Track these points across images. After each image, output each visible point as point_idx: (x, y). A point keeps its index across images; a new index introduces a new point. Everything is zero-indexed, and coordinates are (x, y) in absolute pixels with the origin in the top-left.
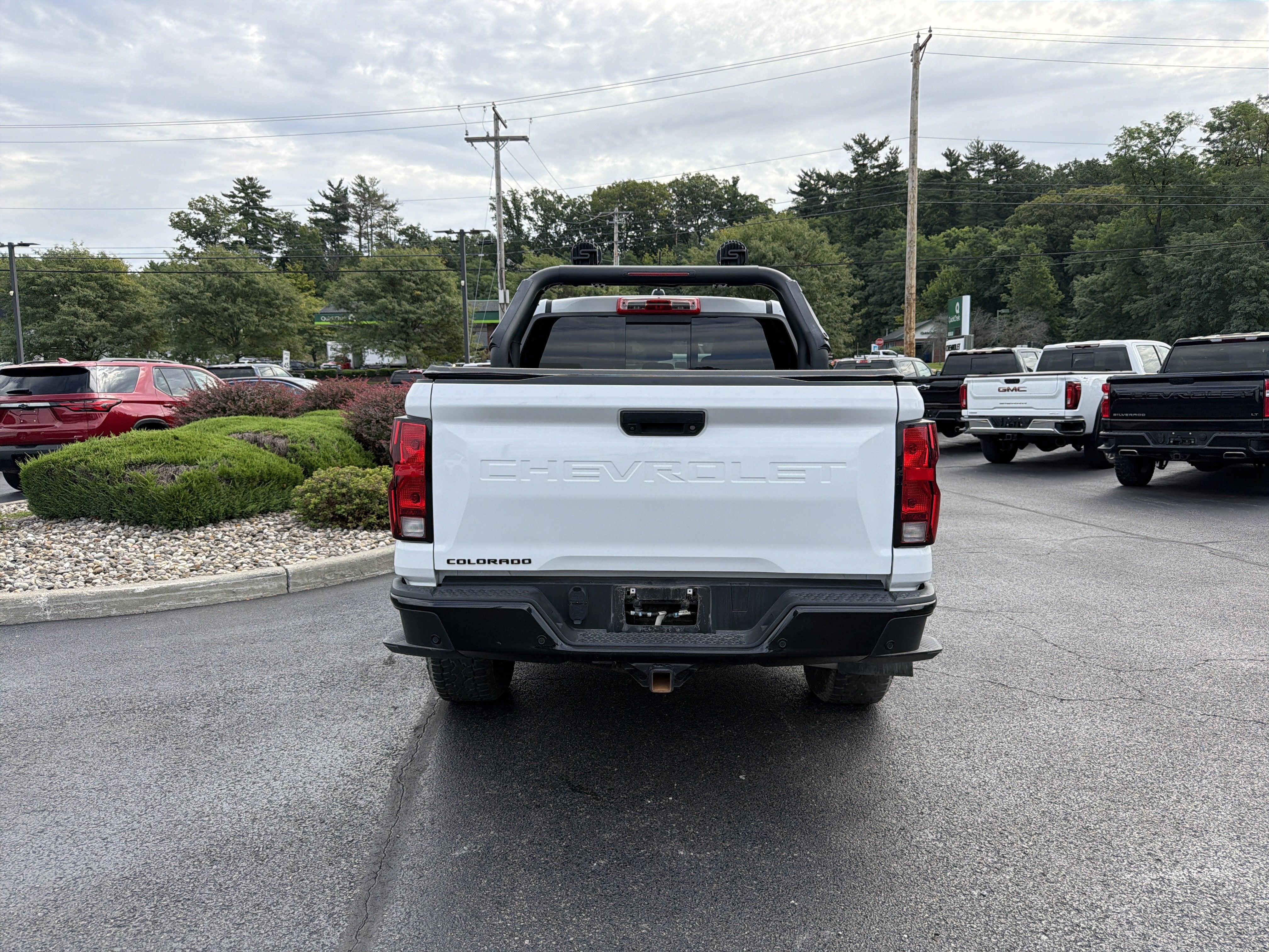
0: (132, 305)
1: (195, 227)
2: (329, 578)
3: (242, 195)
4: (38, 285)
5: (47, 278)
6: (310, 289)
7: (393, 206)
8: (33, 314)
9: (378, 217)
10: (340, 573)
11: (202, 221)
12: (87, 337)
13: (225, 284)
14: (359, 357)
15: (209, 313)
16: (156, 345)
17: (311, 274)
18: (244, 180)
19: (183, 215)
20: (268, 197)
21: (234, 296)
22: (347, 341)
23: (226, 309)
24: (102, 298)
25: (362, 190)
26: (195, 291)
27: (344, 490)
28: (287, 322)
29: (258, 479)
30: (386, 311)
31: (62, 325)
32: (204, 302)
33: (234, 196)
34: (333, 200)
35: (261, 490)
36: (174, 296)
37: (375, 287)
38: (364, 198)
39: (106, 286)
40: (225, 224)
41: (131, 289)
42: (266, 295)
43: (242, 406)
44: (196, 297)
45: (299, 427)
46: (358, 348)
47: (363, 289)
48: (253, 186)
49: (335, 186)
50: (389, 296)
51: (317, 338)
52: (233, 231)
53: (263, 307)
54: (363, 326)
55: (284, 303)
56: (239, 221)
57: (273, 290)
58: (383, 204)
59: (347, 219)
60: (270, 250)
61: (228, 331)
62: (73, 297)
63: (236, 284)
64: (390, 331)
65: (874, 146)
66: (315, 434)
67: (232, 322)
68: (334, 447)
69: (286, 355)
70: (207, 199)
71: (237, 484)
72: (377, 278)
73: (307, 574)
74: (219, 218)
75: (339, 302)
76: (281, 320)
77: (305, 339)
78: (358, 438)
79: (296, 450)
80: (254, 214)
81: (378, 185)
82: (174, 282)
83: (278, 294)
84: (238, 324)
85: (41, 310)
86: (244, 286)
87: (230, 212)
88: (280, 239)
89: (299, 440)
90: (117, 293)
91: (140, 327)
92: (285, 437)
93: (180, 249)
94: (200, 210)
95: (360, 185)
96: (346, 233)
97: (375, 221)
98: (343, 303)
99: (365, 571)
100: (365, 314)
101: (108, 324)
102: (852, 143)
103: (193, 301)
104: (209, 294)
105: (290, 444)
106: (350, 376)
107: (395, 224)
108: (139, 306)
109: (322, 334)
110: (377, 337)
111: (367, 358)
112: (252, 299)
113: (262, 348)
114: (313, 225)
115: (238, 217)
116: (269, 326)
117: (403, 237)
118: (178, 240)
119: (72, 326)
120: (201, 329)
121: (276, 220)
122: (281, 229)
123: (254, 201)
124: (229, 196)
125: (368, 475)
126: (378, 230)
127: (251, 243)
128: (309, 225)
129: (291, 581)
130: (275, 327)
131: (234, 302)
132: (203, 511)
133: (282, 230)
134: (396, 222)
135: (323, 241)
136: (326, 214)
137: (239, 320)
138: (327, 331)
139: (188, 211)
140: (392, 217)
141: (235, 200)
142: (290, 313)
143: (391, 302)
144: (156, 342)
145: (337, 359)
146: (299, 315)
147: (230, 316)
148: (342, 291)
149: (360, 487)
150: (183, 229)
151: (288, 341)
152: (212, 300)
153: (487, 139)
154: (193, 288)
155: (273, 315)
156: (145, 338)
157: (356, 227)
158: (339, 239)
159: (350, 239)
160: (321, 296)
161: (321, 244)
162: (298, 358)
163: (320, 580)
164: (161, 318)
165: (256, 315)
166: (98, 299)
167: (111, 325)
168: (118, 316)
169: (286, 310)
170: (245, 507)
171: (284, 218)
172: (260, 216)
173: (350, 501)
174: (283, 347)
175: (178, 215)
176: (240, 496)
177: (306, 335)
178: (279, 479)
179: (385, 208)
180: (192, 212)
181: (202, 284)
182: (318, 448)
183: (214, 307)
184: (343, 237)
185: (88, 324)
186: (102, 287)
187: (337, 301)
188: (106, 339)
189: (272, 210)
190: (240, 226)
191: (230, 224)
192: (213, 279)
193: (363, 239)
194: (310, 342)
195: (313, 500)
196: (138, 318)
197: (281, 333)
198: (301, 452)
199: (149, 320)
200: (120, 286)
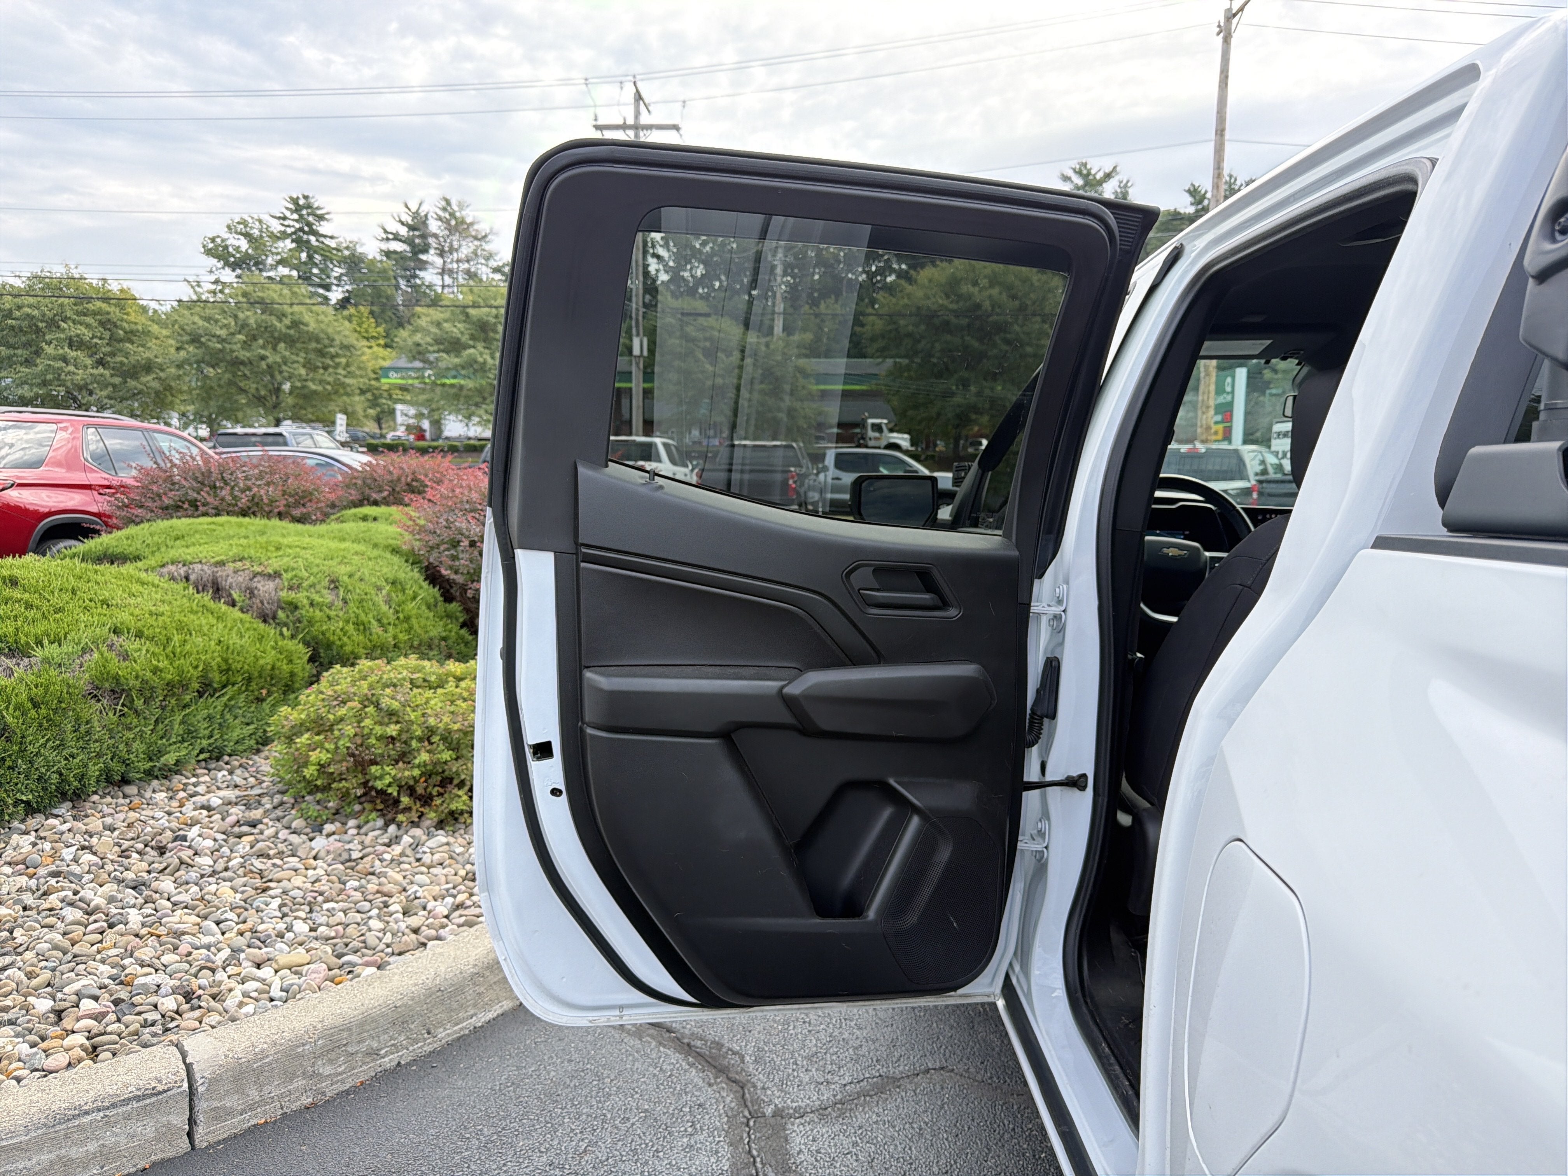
0: (141, 349)
1: (233, 256)
2: (328, 1070)
3: (296, 216)
4: (17, 319)
5: (29, 311)
6: (378, 338)
7: (486, 236)
8: (9, 358)
9: (465, 250)
10: (363, 1048)
11: (243, 249)
12: (80, 389)
13: (264, 325)
14: (437, 424)
15: (242, 363)
16: (172, 402)
17: (379, 320)
18: (298, 198)
19: (219, 240)
20: (327, 220)
21: (274, 340)
22: (422, 405)
23: (263, 358)
24: (101, 338)
25: (448, 216)
26: (223, 333)
27: (392, 730)
28: (345, 376)
29: (196, 686)
30: (475, 366)
31: (44, 373)
32: (235, 347)
33: (285, 218)
34: (411, 228)
35: (201, 711)
36: (195, 340)
37: (462, 333)
38: (449, 224)
39: (107, 323)
40: (273, 253)
41: (140, 328)
42: (318, 340)
43: (228, 498)
44: (224, 340)
45: (307, 554)
46: (436, 413)
47: (445, 336)
48: (309, 206)
49: (414, 210)
50: (480, 346)
51: (384, 401)
52: (282, 262)
53: (312, 356)
54: (443, 385)
55: (340, 352)
56: (290, 250)
57: (327, 334)
58: (473, 233)
59: (425, 251)
60: (327, 288)
61: (265, 386)
62: (62, 336)
63: (278, 324)
64: (480, 391)
65: (1098, 177)
66: (342, 571)
67: (272, 376)
68: (380, 599)
69: (341, 420)
70: (250, 221)
71: (139, 703)
72: (465, 321)
73: (260, 1071)
74: (265, 246)
75: (414, 352)
76: (336, 374)
77: (368, 400)
78: (433, 576)
79: (296, 608)
80: (308, 241)
81: (468, 210)
82: (196, 319)
83: (333, 340)
84: (279, 378)
85: (19, 352)
86: (288, 328)
87: (279, 238)
88: (342, 274)
89: (305, 584)
90: (121, 332)
91: (149, 378)
92: (277, 575)
93: (213, 283)
94: (241, 234)
95: (444, 209)
96: (426, 269)
97: (462, 256)
98: (418, 353)
99: (441, 1024)
100: (448, 369)
101: (107, 373)
102: (1070, 173)
103: (219, 346)
104: (241, 337)
105: (284, 594)
106: (423, 451)
107: (487, 259)
108: (151, 351)
109: (390, 396)
110: (462, 400)
111: (448, 428)
112: (298, 345)
113: (310, 410)
114: (385, 259)
115: (289, 244)
116: (321, 382)
117: (498, 276)
118: (211, 272)
119: (59, 375)
120: (231, 383)
121: (338, 250)
122: (343, 261)
123: (309, 224)
124: (279, 218)
125: (452, 683)
126: (466, 266)
127: (306, 278)
128: (378, 258)
129: (202, 1106)
130: (329, 383)
131: (274, 349)
132: (40, 779)
133: (345, 263)
134: (489, 257)
135: (395, 278)
136: (401, 244)
137: (281, 372)
138: (398, 392)
139: (226, 235)
140: (484, 250)
141: (286, 223)
142: (348, 365)
143: (481, 354)
144: (170, 398)
145: (409, 428)
146: (359, 368)
147: (269, 366)
148: (418, 337)
149: (432, 721)
150: (219, 257)
151: (345, 402)
152: (246, 345)
153: (623, 129)
154: (221, 328)
155: (325, 368)
156: (157, 393)
157: (439, 261)
158: (415, 276)
159: (429, 276)
160: (391, 347)
161: (394, 282)
162: (357, 425)
163: (300, 1082)
164: (179, 367)
165: (304, 366)
166: (95, 340)
167: (112, 376)
168: (121, 363)
169: (343, 360)
170: (161, 753)
171: (347, 248)
172: (317, 244)
173: (404, 757)
174: (337, 409)
175: (213, 240)
176: (148, 730)
177: (369, 396)
178: (249, 680)
179: (476, 238)
180: (231, 236)
181: (233, 323)
182: (345, 602)
183: (248, 354)
184: (421, 274)
185: (81, 372)
186: (102, 324)
187: (410, 351)
188: (104, 393)
189: (332, 237)
190: (292, 257)
191: (278, 254)
192: (248, 317)
193: (446, 277)
194: (374, 404)
195: (314, 756)
196: (148, 367)
197: (336, 392)
198: (306, 612)
199: (162, 370)
200: (125, 325)
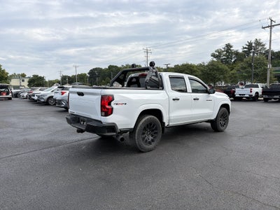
1: (216, 56)
3: (227, 47)
18: (227, 44)
20: (232, 47)
34: (248, 46)
38: (257, 44)
49: (249, 42)
52: (224, 56)
58: (262, 45)
60: (232, 59)
70: (219, 49)
81: (261, 40)
87: (223, 52)
95: (256, 41)
97: (259, 49)
118: (212, 59)
124: (224, 48)
127: (228, 58)
128: (242, 52)
133: (235, 54)
134: (265, 49)
135: (245, 56)
136: (246, 49)
152: (210, 71)
153: (268, 27)
158: (249, 55)
171: (236, 51)
172: (230, 51)
175: (213, 54)
180: (216, 53)
189: (233, 50)
190: (226, 54)
